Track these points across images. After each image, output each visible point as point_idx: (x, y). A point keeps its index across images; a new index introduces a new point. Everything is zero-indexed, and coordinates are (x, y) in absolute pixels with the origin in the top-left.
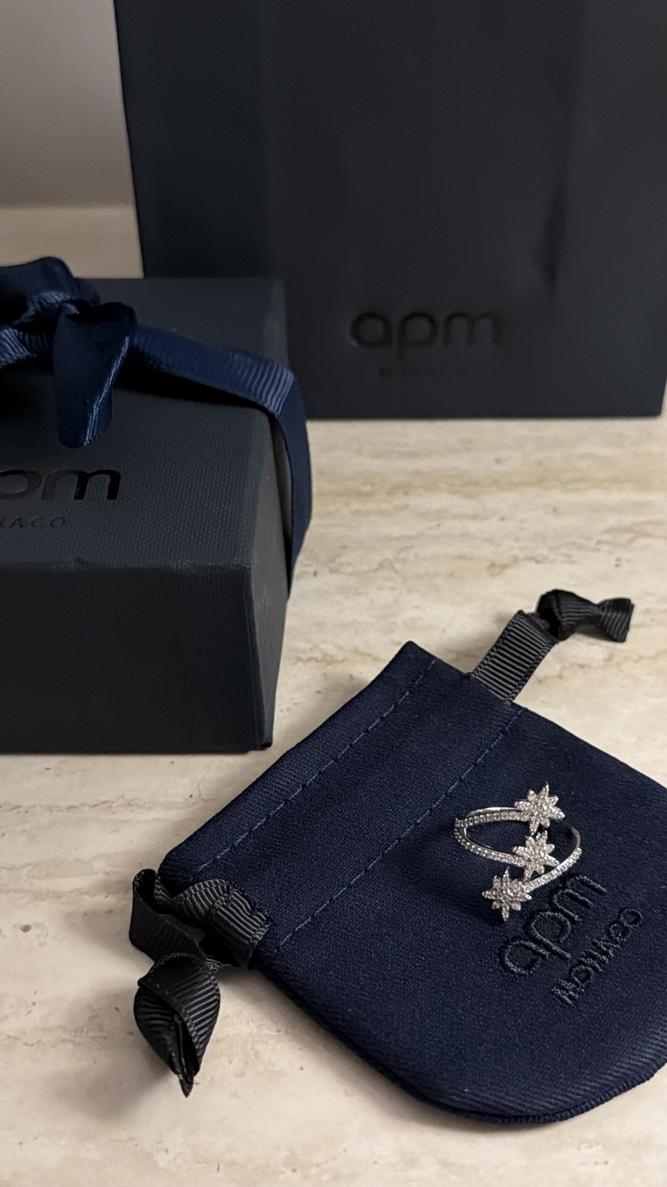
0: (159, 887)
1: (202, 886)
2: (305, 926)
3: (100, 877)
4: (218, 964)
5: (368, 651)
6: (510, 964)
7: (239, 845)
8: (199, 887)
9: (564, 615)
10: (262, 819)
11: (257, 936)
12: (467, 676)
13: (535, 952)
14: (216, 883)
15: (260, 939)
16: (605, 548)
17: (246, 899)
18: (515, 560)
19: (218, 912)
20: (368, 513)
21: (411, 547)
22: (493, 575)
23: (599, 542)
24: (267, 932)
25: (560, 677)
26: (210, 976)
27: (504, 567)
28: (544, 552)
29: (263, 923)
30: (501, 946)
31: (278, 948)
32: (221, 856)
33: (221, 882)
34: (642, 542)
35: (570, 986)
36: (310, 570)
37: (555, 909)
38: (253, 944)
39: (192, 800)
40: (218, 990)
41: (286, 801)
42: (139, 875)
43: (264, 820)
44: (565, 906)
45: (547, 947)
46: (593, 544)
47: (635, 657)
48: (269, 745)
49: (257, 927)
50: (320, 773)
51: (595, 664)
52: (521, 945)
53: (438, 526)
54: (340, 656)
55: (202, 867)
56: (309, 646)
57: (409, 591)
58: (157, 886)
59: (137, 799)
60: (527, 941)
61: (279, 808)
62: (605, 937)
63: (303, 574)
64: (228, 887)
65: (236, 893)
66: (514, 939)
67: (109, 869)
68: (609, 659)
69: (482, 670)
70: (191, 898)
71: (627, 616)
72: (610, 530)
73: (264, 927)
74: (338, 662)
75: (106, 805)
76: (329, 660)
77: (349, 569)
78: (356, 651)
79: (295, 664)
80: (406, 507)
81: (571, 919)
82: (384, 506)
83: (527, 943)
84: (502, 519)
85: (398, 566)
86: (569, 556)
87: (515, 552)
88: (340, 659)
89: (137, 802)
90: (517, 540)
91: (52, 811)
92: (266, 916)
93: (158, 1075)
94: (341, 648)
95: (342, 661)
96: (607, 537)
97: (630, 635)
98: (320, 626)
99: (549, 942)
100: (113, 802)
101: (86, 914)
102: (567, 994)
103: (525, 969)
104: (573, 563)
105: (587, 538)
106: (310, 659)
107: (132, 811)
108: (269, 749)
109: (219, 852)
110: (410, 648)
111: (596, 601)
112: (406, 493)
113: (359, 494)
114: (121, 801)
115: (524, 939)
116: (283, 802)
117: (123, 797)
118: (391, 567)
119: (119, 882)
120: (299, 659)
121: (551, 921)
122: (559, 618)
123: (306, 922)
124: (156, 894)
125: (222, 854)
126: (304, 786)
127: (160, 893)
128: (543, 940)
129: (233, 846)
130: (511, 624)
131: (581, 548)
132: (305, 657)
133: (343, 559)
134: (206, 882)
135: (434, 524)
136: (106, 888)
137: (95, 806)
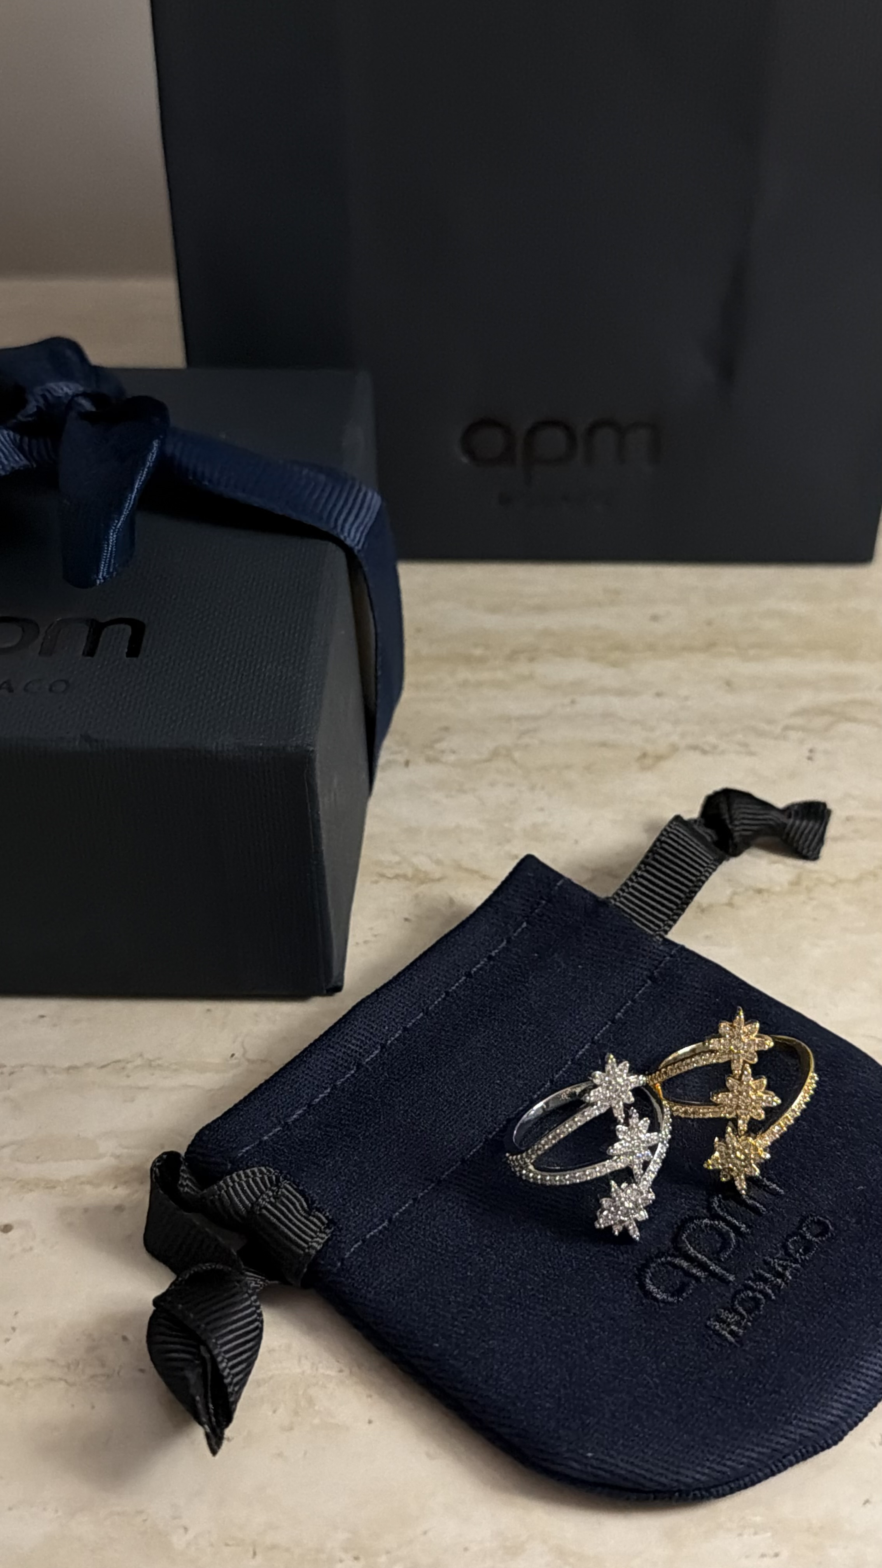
0: (185, 1176)
1: (243, 1176)
2: (380, 1232)
3: (108, 1161)
4: (262, 1280)
5: (475, 867)
6: (652, 1288)
7: (293, 1122)
8: (239, 1176)
9: (737, 823)
10: (326, 1088)
11: (315, 1244)
12: (605, 903)
13: (687, 1273)
14: (261, 1172)
15: (319, 1248)
16: (793, 735)
17: (300, 1194)
18: (674, 749)
19: (264, 1211)
20: (479, 684)
21: (535, 730)
22: (644, 769)
23: (787, 728)
24: (328, 1240)
25: (730, 904)
26: (251, 1295)
27: (659, 758)
28: (712, 739)
29: (323, 1227)
30: (642, 1265)
31: (342, 1260)
32: (270, 1137)
33: (269, 1171)
34: (844, 727)
35: (731, 1318)
36: (401, 758)
37: (715, 1216)
38: (309, 1255)
39: (234, 1061)
40: (260, 1315)
41: (359, 1066)
42: (160, 1158)
43: (329, 1090)
44: (727, 1212)
45: (703, 1267)
46: (778, 730)
47: (831, 880)
48: (338, 989)
49: (315, 1232)
50: (405, 1029)
51: (778, 889)
52: (670, 1263)
53: (573, 702)
54: (437, 872)
55: (244, 1151)
56: (397, 859)
57: (533, 788)
58: (182, 1174)
59: (159, 1059)
60: (676, 1257)
61: (348, 1075)
62: (781, 1253)
63: (390, 763)
64: (277, 1178)
65: (288, 1186)
66: (660, 1254)
67: (118, 1152)
68: (796, 883)
69: (625, 894)
70: (227, 1192)
71: (821, 824)
72: (803, 712)
73: (325, 1233)
74: (433, 880)
75: (119, 1066)
76: (421, 878)
77: (452, 758)
78: (459, 867)
79: (376, 882)
80: (531, 677)
81: (736, 1229)
82: (500, 675)
83: (677, 1261)
84: (659, 695)
85: (517, 755)
86: (746, 745)
87: (675, 738)
88: (437, 875)
89: (160, 1062)
90: (676, 722)
91: (45, 1072)
92: (327, 1218)
93: (178, 1427)
94: (438, 862)
95: (439, 880)
96: (798, 721)
97: (825, 851)
98: (412, 832)
99: (705, 1259)
100: (128, 1063)
101: (86, 1210)
102: (728, 1329)
103: (672, 1296)
104: (752, 754)
105: (770, 722)
106: (397, 877)
107: (153, 1074)
108: (338, 995)
109: (267, 1132)
110: (529, 864)
111: (781, 804)
112: (532, 660)
113: (468, 660)
114: (139, 1062)
115: (672, 1255)
116: (355, 1067)
117: (141, 1055)
118: (509, 755)
119: (134, 1169)
120: (382, 876)
121: (710, 1232)
122: (730, 827)
123: (380, 1228)
124: (182, 1185)
125: (271, 1134)
126: (383, 1046)
127: (186, 1184)
128: (697, 1257)
129: (286, 1123)
130: (665, 833)
131: (761, 734)
132: (389, 873)
133: (443, 745)
134: (248, 1171)
135: (567, 700)
136: (118, 1176)
137: (103, 1067)
